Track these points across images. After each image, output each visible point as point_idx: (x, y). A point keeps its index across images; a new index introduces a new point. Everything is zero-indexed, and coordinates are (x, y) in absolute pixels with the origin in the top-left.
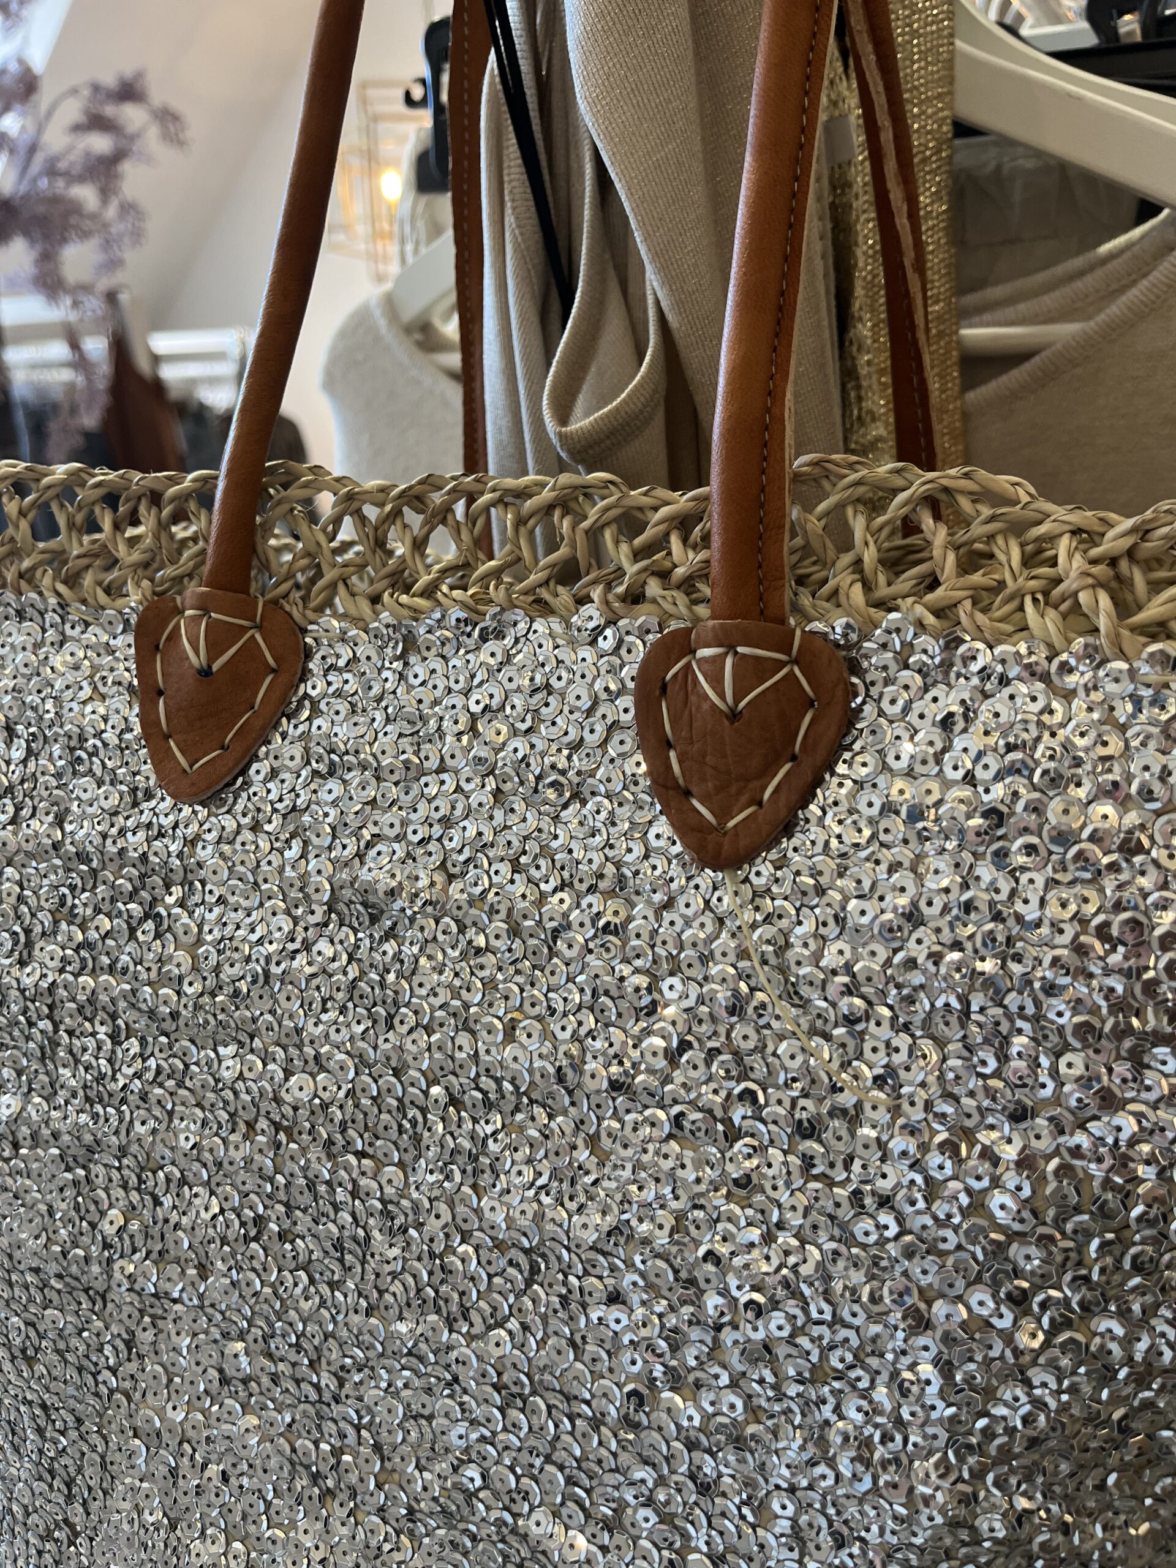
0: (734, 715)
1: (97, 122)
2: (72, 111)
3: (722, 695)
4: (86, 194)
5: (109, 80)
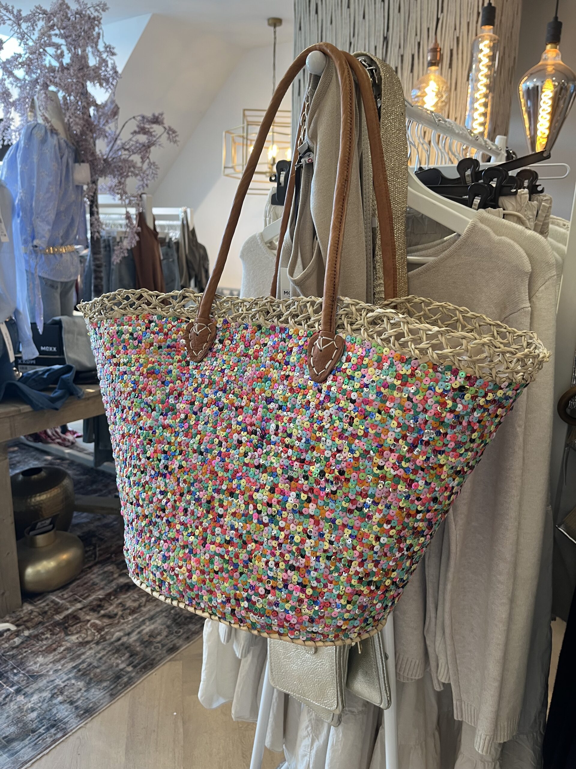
1: (143, 131)
2: (133, 126)
4: (136, 158)
5: (149, 115)
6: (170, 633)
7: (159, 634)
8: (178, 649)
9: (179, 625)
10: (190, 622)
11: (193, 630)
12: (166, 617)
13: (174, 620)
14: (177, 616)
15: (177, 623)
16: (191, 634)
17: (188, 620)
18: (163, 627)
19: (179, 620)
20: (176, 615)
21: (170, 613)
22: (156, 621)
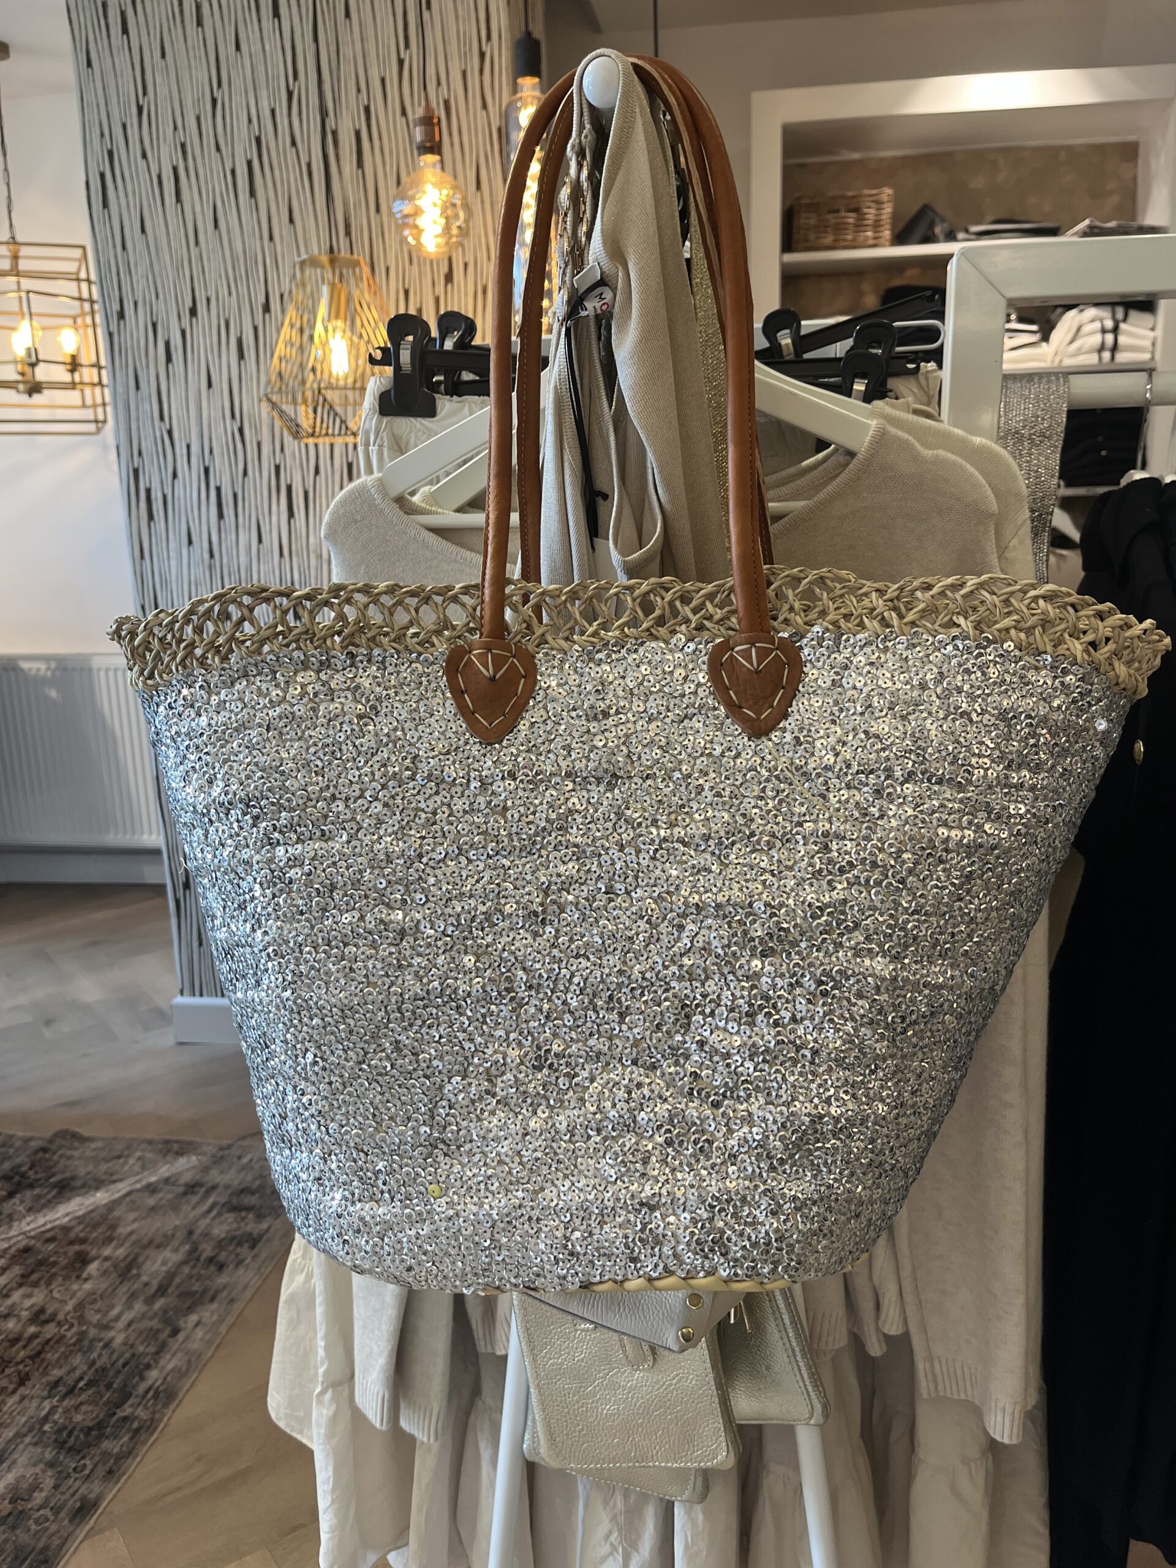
0: (757, 672)
3: (752, 664)
6: (62, 1476)
7: (35, 1487)
8: (95, 1505)
9: (74, 1451)
10: (101, 1437)
11: (116, 1451)
12: (36, 1444)
13: (60, 1445)
14: (65, 1434)
15: (70, 1449)
16: (115, 1463)
17: (94, 1433)
18: (38, 1470)
19: (73, 1439)
20: (59, 1431)
21: (46, 1432)
22: (14, 1462)
